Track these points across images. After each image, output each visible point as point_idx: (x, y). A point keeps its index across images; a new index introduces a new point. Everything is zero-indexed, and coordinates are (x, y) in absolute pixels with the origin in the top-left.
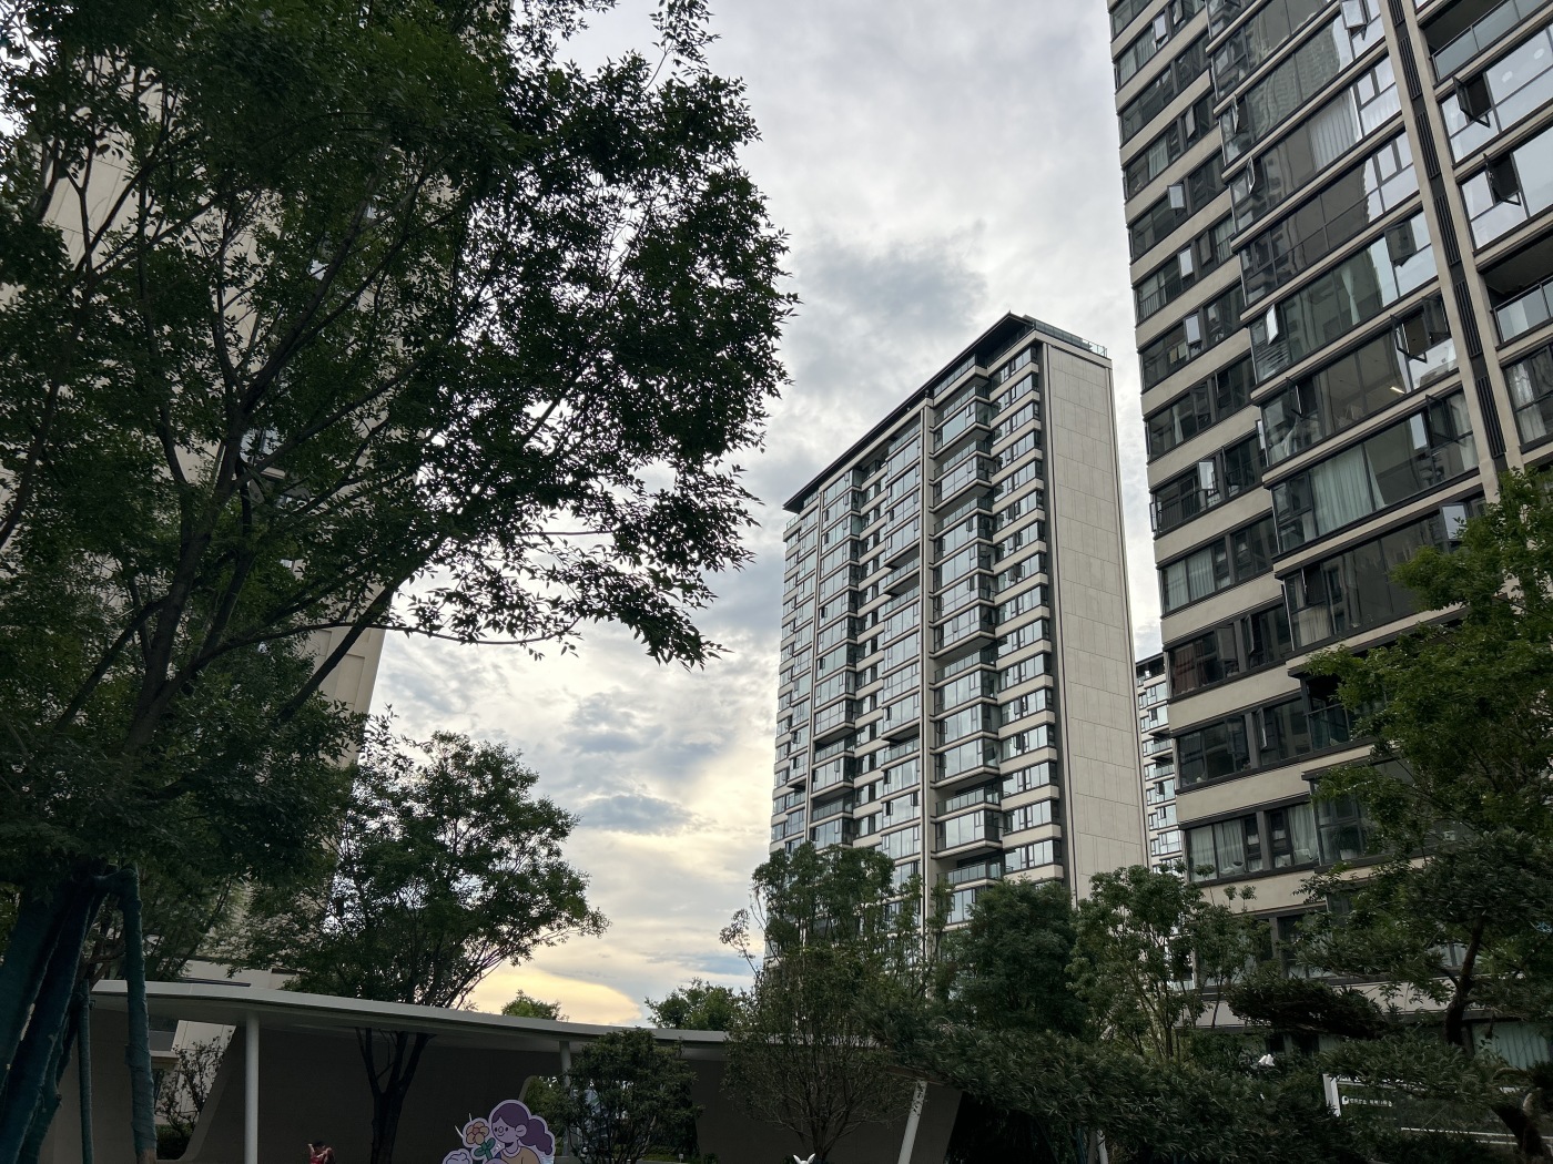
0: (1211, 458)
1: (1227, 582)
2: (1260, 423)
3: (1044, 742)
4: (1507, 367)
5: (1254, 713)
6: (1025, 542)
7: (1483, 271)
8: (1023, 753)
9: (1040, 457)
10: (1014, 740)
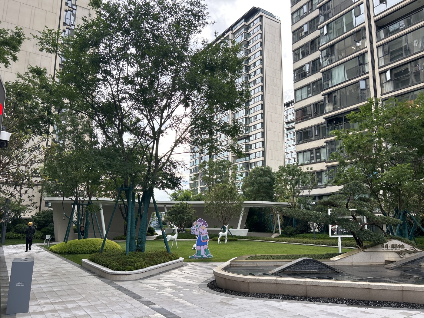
0: (308, 63)
1: (310, 95)
2: (321, 55)
3: (261, 127)
4: (377, 47)
5: (314, 127)
6: (257, 74)
7: (375, 22)
8: (255, 130)
9: (262, 50)
10: (253, 127)
